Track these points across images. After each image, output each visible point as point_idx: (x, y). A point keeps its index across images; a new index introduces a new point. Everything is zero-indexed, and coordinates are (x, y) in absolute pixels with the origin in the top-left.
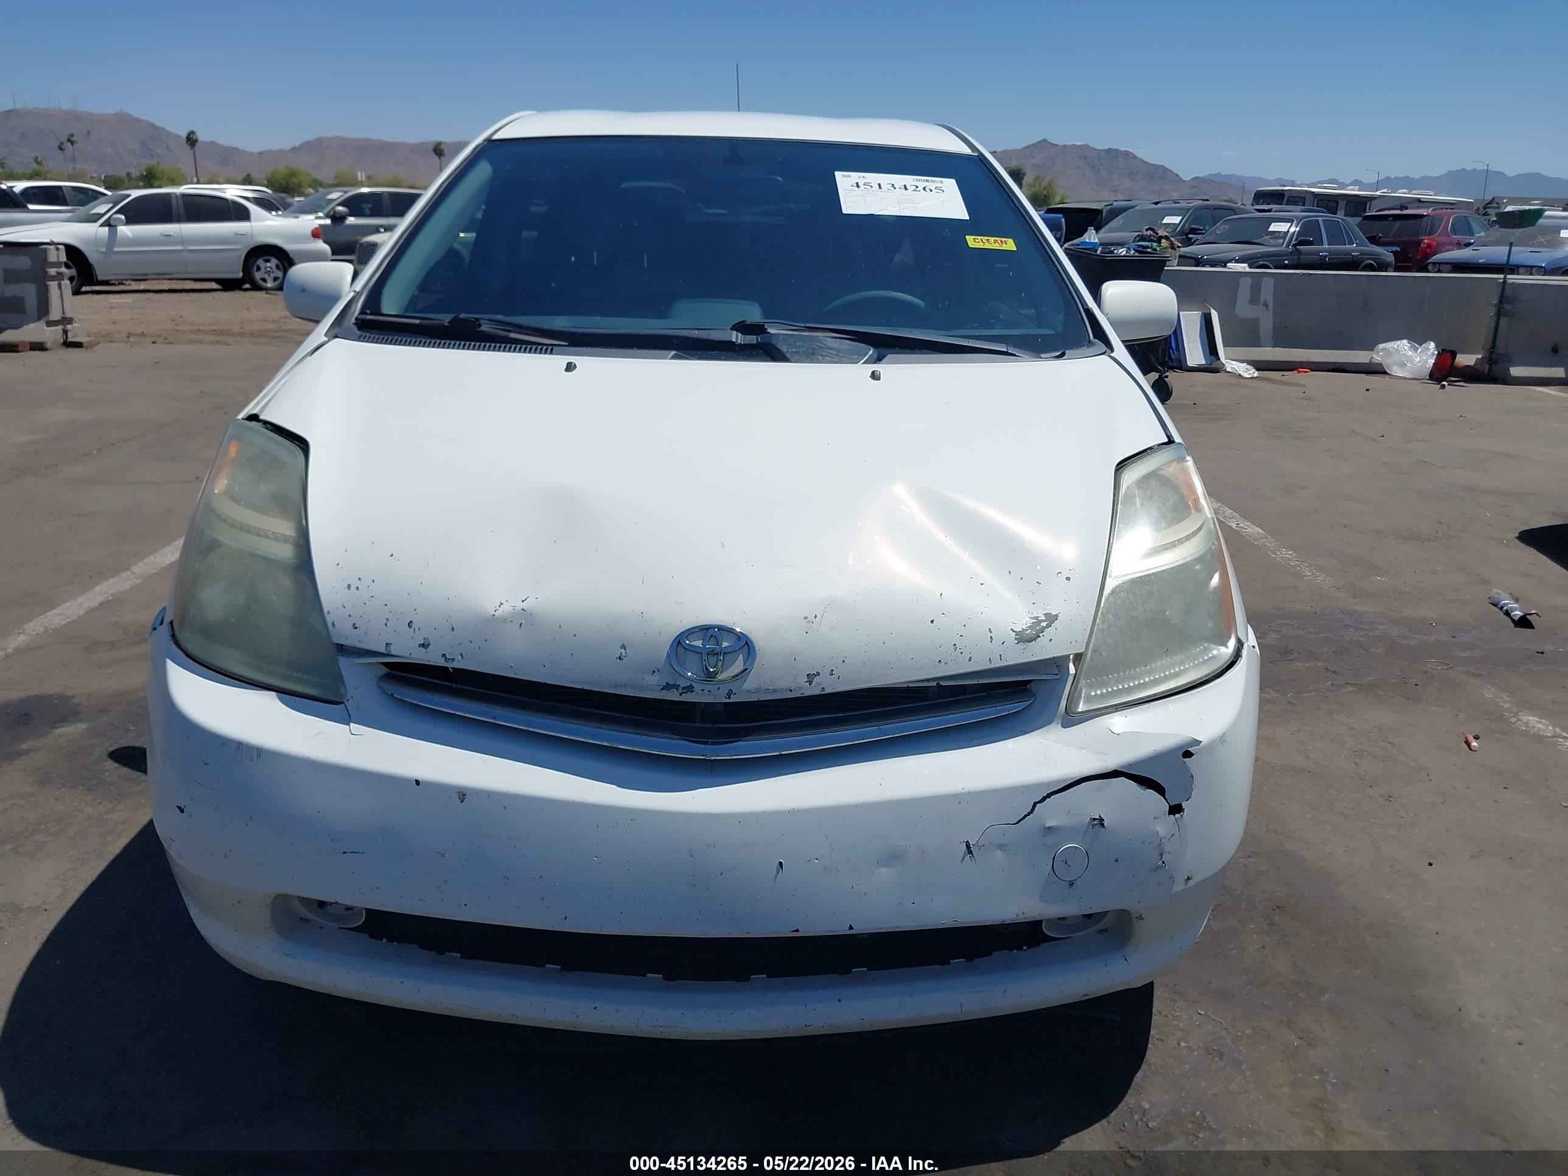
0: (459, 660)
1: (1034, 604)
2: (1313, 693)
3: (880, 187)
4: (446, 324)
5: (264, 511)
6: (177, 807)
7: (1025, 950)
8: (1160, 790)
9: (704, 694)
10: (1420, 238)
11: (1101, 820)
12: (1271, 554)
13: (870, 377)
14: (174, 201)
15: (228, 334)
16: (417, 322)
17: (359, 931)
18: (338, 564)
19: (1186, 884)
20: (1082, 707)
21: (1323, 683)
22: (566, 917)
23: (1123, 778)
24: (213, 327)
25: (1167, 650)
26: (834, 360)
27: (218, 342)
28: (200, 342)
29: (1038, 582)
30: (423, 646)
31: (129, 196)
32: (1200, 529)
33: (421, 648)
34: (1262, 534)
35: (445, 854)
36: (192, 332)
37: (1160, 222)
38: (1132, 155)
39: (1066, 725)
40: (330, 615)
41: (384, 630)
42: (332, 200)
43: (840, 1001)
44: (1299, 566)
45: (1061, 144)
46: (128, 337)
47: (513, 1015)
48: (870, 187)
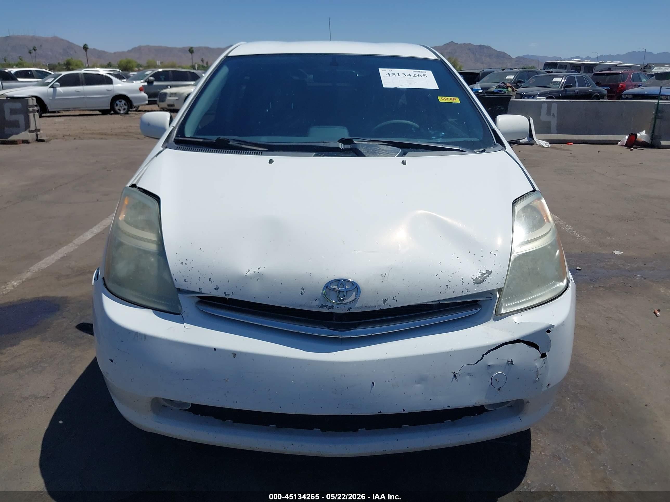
0: (231, 295)
1: (481, 266)
2: (585, 291)
3: (399, 75)
4: (214, 141)
5: (143, 229)
6: (110, 359)
7: (476, 416)
8: (537, 347)
9: (338, 309)
10: (618, 83)
11: (512, 361)
12: (562, 228)
13: (402, 163)
14: (80, 77)
15: (106, 135)
16: (202, 140)
17: (189, 411)
18: (177, 253)
19: (548, 387)
20: (503, 311)
21: (589, 286)
22: (281, 407)
23: (521, 343)
24: (99, 132)
25: (539, 285)
26: (385, 155)
27: (102, 138)
28: (94, 138)
29: (482, 256)
30: (216, 289)
31: (61, 74)
32: (550, 230)
33: (215, 290)
34: (558, 218)
35: (227, 380)
36: (90, 134)
37: (505, 78)
38: (490, 48)
39: (495, 320)
40: (174, 276)
41: (198, 282)
42: (147, 75)
43: (398, 440)
44: (575, 233)
45: (459, 43)
46: (63, 137)
47: (257, 448)
48: (395, 75)
